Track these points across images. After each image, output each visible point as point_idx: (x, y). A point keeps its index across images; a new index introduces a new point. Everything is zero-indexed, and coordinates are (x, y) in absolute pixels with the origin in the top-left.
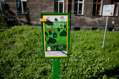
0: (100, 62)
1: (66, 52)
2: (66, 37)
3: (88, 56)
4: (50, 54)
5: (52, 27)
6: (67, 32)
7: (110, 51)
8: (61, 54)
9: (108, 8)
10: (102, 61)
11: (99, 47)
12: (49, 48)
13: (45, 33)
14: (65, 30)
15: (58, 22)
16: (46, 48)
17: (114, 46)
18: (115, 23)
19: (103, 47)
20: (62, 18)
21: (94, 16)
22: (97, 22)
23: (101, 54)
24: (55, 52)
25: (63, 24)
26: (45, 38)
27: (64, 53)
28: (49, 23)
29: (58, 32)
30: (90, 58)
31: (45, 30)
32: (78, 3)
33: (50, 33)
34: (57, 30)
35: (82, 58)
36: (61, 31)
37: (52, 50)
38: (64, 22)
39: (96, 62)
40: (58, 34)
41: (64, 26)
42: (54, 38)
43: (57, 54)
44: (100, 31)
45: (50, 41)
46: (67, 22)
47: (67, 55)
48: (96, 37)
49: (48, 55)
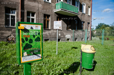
0: (58, 65)
1: (40, 55)
2: (40, 42)
3: (47, 63)
4: (26, 59)
5: (28, 34)
6: (41, 38)
7: (63, 56)
8: (37, 58)
9: (57, 24)
10: (59, 64)
11: (54, 54)
12: (25, 54)
13: (22, 40)
14: (39, 37)
15: (33, 30)
16: (23, 54)
17: (64, 52)
18: (61, 35)
19: (57, 53)
20: (37, 26)
21: (45, 29)
22: (48, 35)
23: (57, 59)
24: (31, 56)
25: (38, 32)
26: (22, 44)
27: (38, 56)
28: (25, 30)
29: (33, 38)
30: (50, 64)
31: (22, 37)
32: (30, 18)
33: (27, 39)
34: (33, 37)
35: (42, 66)
36: (36, 37)
37: (28, 55)
38: (38, 30)
39: (55, 66)
40: (34, 39)
41: (38, 33)
42: (30, 44)
43: (33, 58)
44: (51, 42)
45: (27, 46)
46: (40, 30)
47: (42, 57)
48: (49, 47)
49: (24, 60)
